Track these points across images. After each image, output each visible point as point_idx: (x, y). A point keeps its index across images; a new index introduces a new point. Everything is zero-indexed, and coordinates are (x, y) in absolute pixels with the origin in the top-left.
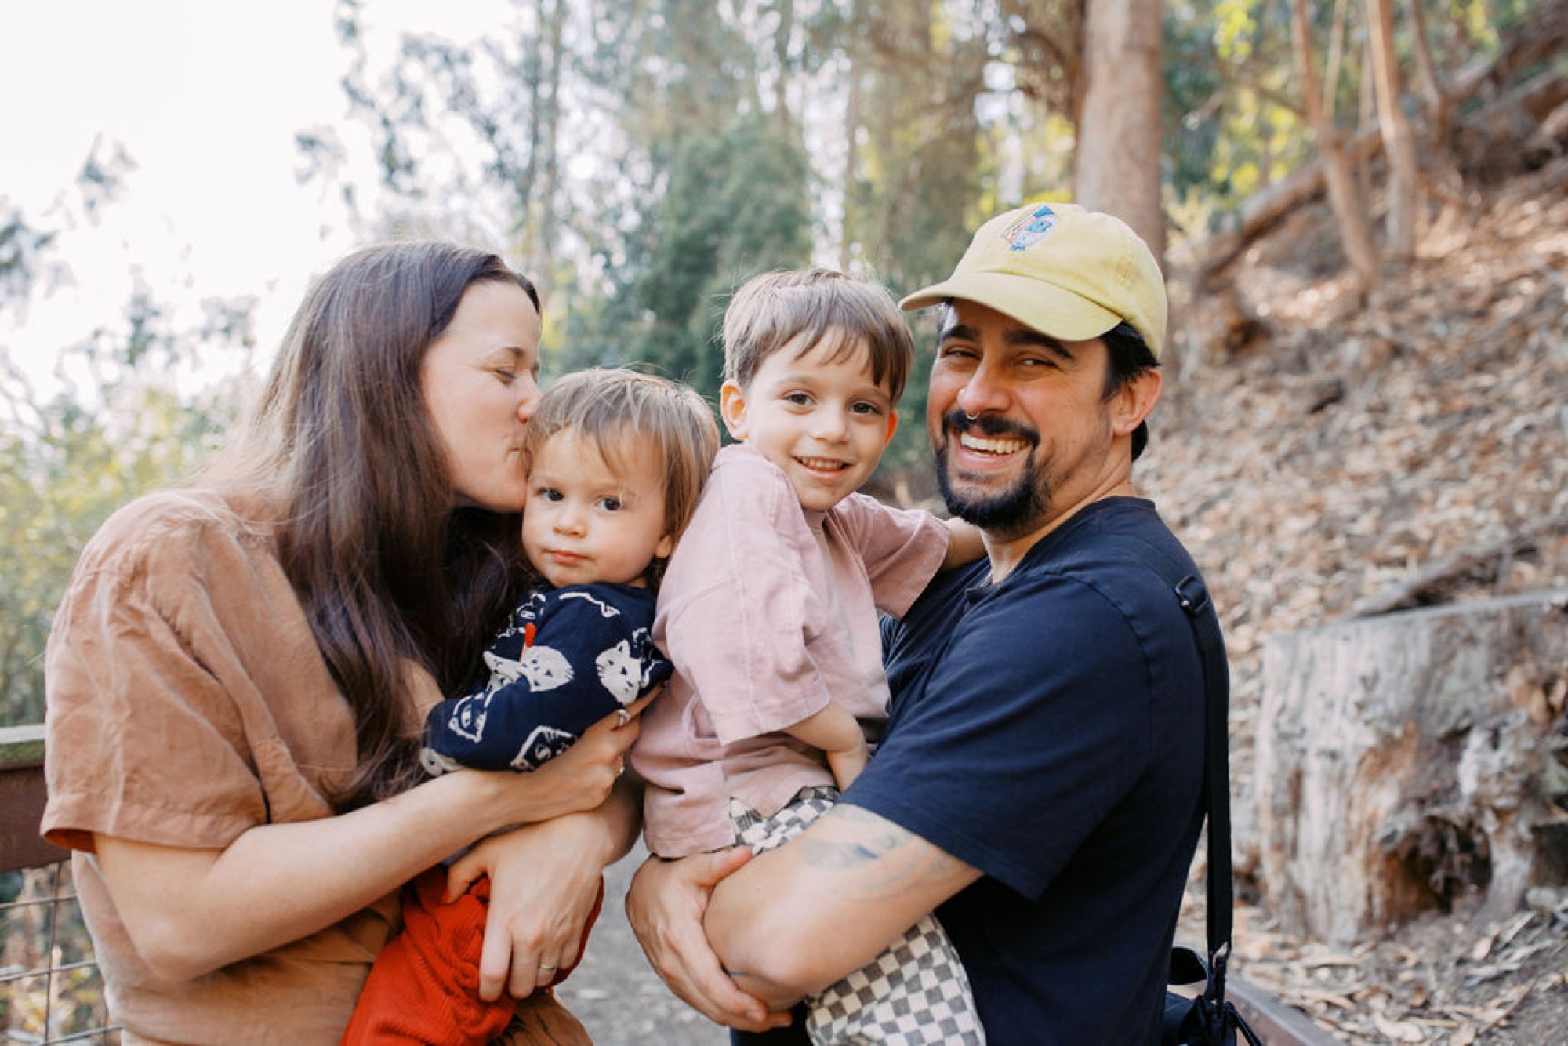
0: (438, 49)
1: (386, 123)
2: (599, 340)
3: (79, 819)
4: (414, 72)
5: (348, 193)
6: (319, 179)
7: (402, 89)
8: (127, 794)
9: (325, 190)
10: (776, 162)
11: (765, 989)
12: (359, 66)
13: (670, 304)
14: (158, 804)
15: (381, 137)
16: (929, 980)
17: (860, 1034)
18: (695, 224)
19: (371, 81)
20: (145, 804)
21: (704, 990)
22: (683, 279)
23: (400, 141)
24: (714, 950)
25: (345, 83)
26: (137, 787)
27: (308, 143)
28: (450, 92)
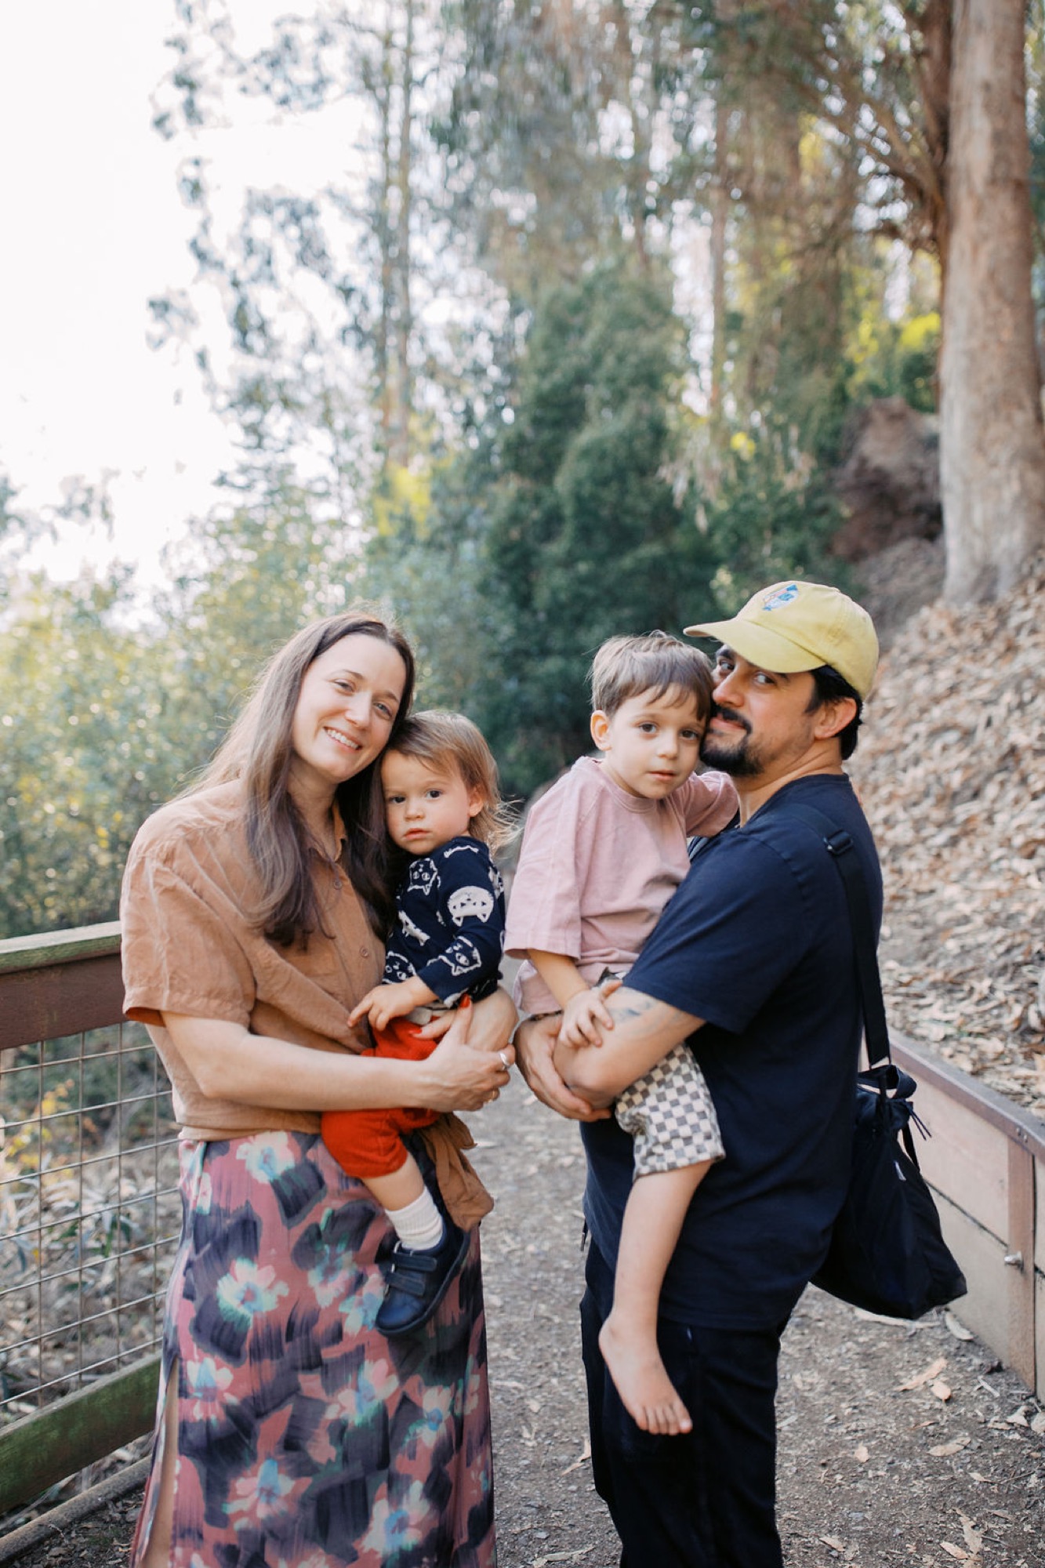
0: (282, 202)
1: (236, 284)
2: (464, 504)
3: (146, 1001)
4: (262, 228)
5: (202, 359)
6: (173, 341)
7: (250, 247)
8: (171, 986)
9: (180, 352)
10: (638, 307)
11: (591, 1096)
12: (205, 226)
13: (536, 461)
14: (189, 991)
15: (232, 298)
16: (678, 1082)
17: (638, 1114)
18: (557, 377)
19: (218, 243)
20: (181, 991)
21: (553, 1096)
22: (547, 435)
23: (252, 301)
24: (560, 1075)
25: (194, 245)
26: (176, 982)
27: (161, 307)
28: (297, 247)
